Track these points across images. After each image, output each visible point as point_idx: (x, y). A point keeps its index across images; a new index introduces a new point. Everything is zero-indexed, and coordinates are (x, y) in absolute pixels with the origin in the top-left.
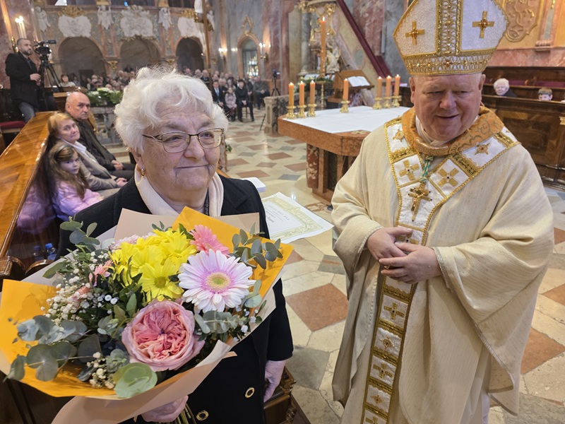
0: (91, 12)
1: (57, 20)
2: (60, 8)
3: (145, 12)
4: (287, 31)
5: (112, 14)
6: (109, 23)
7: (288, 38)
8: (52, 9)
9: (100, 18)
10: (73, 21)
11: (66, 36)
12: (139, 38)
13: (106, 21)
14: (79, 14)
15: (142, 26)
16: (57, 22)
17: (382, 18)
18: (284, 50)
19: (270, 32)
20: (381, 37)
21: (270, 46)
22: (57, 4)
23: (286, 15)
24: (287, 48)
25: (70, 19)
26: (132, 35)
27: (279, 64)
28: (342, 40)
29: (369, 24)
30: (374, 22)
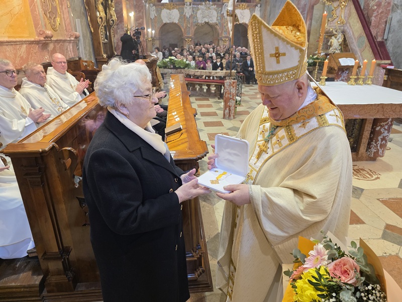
0: (181, 6)
1: (161, 12)
2: (164, 4)
5: (193, 8)
6: (190, 14)
8: (159, 5)
9: (185, 10)
10: (169, 13)
11: (164, 22)
12: (207, 23)
13: (189, 13)
14: (173, 8)
15: (210, 15)
16: (160, 13)
17: (389, 10)
20: (386, 25)
22: (162, 2)
23: (313, 7)
25: (168, 11)
26: (204, 21)
28: (349, 27)
29: (376, 14)
30: (381, 13)
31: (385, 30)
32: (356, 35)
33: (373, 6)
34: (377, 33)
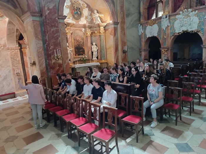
0: (159, 21)
1: (146, 29)
3: (194, 12)
11: (148, 37)
14: (154, 24)
15: (189, 23)
25: (150, 27)
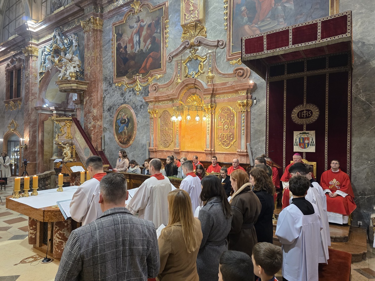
4: (43, 131)
7: (43, 136)
17: (102, 131)
18: (40, 143)
19: (30, 131)
20: (101, 140)
21: (29, 140)
23: (43, 122)
24: (42, 142)
27: (36, 152)
28: (76, 141)
29: (93, 133)
30: (97, 132)
31: (102, 143)
32: (82, 147)
33: (91, 127)
34: (97, 145)
